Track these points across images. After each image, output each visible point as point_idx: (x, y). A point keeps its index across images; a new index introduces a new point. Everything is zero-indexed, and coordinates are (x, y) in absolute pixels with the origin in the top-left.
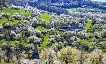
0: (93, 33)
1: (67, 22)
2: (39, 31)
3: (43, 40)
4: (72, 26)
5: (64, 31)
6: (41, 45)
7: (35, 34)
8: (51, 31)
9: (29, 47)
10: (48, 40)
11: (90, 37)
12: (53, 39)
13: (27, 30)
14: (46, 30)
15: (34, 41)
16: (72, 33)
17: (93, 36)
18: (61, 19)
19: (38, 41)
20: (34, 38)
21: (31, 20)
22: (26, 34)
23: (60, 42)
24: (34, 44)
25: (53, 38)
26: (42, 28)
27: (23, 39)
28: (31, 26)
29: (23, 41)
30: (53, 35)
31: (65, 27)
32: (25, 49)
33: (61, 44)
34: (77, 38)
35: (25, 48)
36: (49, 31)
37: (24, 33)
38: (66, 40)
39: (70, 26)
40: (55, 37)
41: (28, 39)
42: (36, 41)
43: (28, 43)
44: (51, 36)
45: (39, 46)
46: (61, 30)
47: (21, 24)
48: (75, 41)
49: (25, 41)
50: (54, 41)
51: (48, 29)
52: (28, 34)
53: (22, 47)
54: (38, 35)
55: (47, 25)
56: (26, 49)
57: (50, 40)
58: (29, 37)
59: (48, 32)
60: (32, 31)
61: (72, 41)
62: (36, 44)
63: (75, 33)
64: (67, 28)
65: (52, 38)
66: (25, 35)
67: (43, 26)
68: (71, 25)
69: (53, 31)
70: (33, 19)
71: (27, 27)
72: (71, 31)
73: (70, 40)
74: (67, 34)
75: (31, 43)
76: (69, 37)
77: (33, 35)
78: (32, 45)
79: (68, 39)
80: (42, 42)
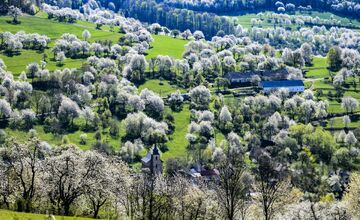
0: (340, 101)
1: (247, 64)
2: (156, 98)
3: (172, 128)
4: (266, 78)
5: (238, 96)
6: (168, 144)
7: (144, 106)
8: (196, 95)
9: (129, 152)
10: (190, 127)
11: (330, 116)
12: (207, 124)
13: (115, 94)
14: (178, 93)
15: (143, 133)
16: (267, 101)
17: (339, 112)
18: (222, 53)
19: (157, 131)
20: (141, 121)
21: (122, 58)
22: (113, 106)
23: (233, 135)
25: (206, 119)
26: (161, 84)
27: (104, 127)
28: (124, 80)
29: (104, 133)
30: (206, 109)
31: (242, 80)
33: (235, 140)
34: (286, 118)
36: (189, 94)
37: (105, 103)
38: (252, 127)
39: (259, 79)
40: (212, 115)
41: (123, 127)
42: (152, 132)
43: (124, 140)
44: (201, 114)
45: (164, 150)
46: (229, 93)
47: (90, 70)
48: (282, 131)
49: (111, 134)
50: (212, 130)
51: (182, 90)
52: (119, 110)
54: (153, 111)
55: (179, 74)
57: (198, 127)
58: (125, 117)
59: (186, 98)
60: (131, 97)
61: (270, 128)
62: (151, 141)
63: (280, 100)
64: (248, 84)
65: (204, 119)
66: (108, 111)
67: (166, 78)
68: (261, 74)
69: (204, 94)
70: (128, 55)
71: (113, 82)
72: (265, 94)
73: (264, 128)
74: (250, 105)
75: (136, 141)
76: (258, 115)
77: (135, 111)
78: (140, 148)
79: (257, 125)
80: (171, 136)
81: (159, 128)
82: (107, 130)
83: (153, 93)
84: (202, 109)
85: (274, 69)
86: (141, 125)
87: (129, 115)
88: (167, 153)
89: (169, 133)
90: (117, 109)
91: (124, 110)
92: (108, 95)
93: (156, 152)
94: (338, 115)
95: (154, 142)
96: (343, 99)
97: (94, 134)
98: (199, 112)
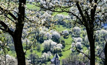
2: (56, 33)
3: (64, 46)
6: (63, 53)
7: (51, 37)
9: (45, 57)
12: (79, 43)
13: (38, 33)
14: (66, 30)
15: (51, 49)
16: (106, 32)
19: (57, 47)
20: (50, 43)
22: (37, 38)
24: (51, 52)
25: (79, 41)
26: (59, 27)
27: (34, 47)
29: (34, 50)
30: (79, 37)
32: (39, 62)
35: (39, 60)
37: (34, 36)
38: (99, 44)
40: (81, 39)
41: (42, 46)
42: (55, 48)
43: (43, 52)
45: (61, 55)
49: (37, 50)
50: (82, 46)
51: (68, 29)
53: (34, 58)
54: (56, 39)
55: (67, 22)
56: (41, 61)
58: (43, 42)
59: (70, 32)
62: (55, 52)
67: (61, 24)
69: (78, 30)
70: (44, 15)
72: (105, 29)
74: (98, 34)
75: (48, 52)
76: (102, 38)
77: (48, 39)
78: (50, 55)
79: (102, 42)
80: (64, 49)
81: (59, 46)
82: (36, 48)
84: (77, 37)
86: (50, 45)
87: (45, 41)
88: (62, 57)
89: (63, 48)
90: (40, 39)
91: (43, 39)
92: (35, 33)
93: (57, 57)
95: (57, 53)
97: (30, 50)
98: (76, 38)
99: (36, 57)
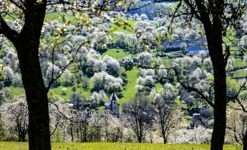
0: (242, 59)
1: (177, 35)
2: (114, 61)
3: (125, 82)
4: (190, 44)
5: (171, 58)
6: (123, 93)
7: (106, 68)
8: (142, 58)
9: (96, 99)
10: (138, 80)
11: (235, 69)
12: (150, 78)
13: (85, 60)
14: (128, 57)
15: (106, 86)
16: (192, 60)
17: (242, 66)
18: (160, 28)
19: (115, 84)
20: (104, 77)
21: (90, 35)
22: (84, 68)
23: (168, 85)
24: (106, 91)
25: (149, 74)
26: (118, 52)
27: (78, 83)
28: (92, 50)
29: (78, 87)
30: (149, 68)
31: (174, 46)
32: (86, 106)
33: (170, 88)
34: (205, 72)
35: (86, 103)
36: (137, 58)
37: (78, 66)
38: (181, 79)
39: (186, 45)
40: (153, 72)
41: (91, 82)
42: (111, 85)
43: (92, 91)
44: (145, 71)
45: (120, 97)
46: (165, 56)
47: (68, 44)
48: (202, 81)
49: (83, 87)
50: (153, 82)
51: (132, 55)
52: (88, 70)
53: (78, 101)
54: (112, 71)
55: (130, 44)
56: (88, 105)
57: (144, 80)
58: (92, 75)
59: (135, 60)
60: (97, 62)
61: (194, 79)
62: (110, 92)
63: (201, 60)
64: (178, 49)
66: (81, 72)
67: (121, 47)
68: (187, 42)
69: (148, 58)
70: (95, 33)
71: (84, 52)
72: (190, 56)
73: (190, 79)
74: (180, 63)
75: (100, 91)
76: (185, 70)
77: (100, 71)
78: (103, 96)
79: (185, 77)
80: (125, 87)
81: (117, 82)
82: (81, 85)
83: (112, 58)
84: (146, 68)
85: (197, 38)
86: (104, 80)
87: (95, 74)
88: (122, 99)
89: (123, 85)
90: (87, 70)
91: (92, 71)
92: (80, 61)
93: (114, 98)
94: (241, 68)
95: (114, 92)
96: (244, 57)
97: (71, 88)
98: (144, 70)
99: (82, 99)
